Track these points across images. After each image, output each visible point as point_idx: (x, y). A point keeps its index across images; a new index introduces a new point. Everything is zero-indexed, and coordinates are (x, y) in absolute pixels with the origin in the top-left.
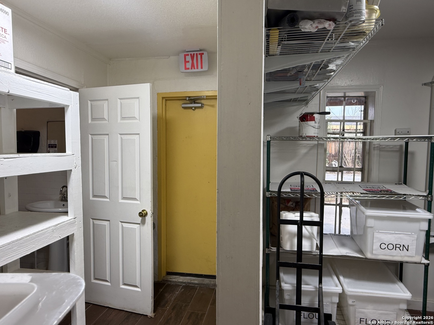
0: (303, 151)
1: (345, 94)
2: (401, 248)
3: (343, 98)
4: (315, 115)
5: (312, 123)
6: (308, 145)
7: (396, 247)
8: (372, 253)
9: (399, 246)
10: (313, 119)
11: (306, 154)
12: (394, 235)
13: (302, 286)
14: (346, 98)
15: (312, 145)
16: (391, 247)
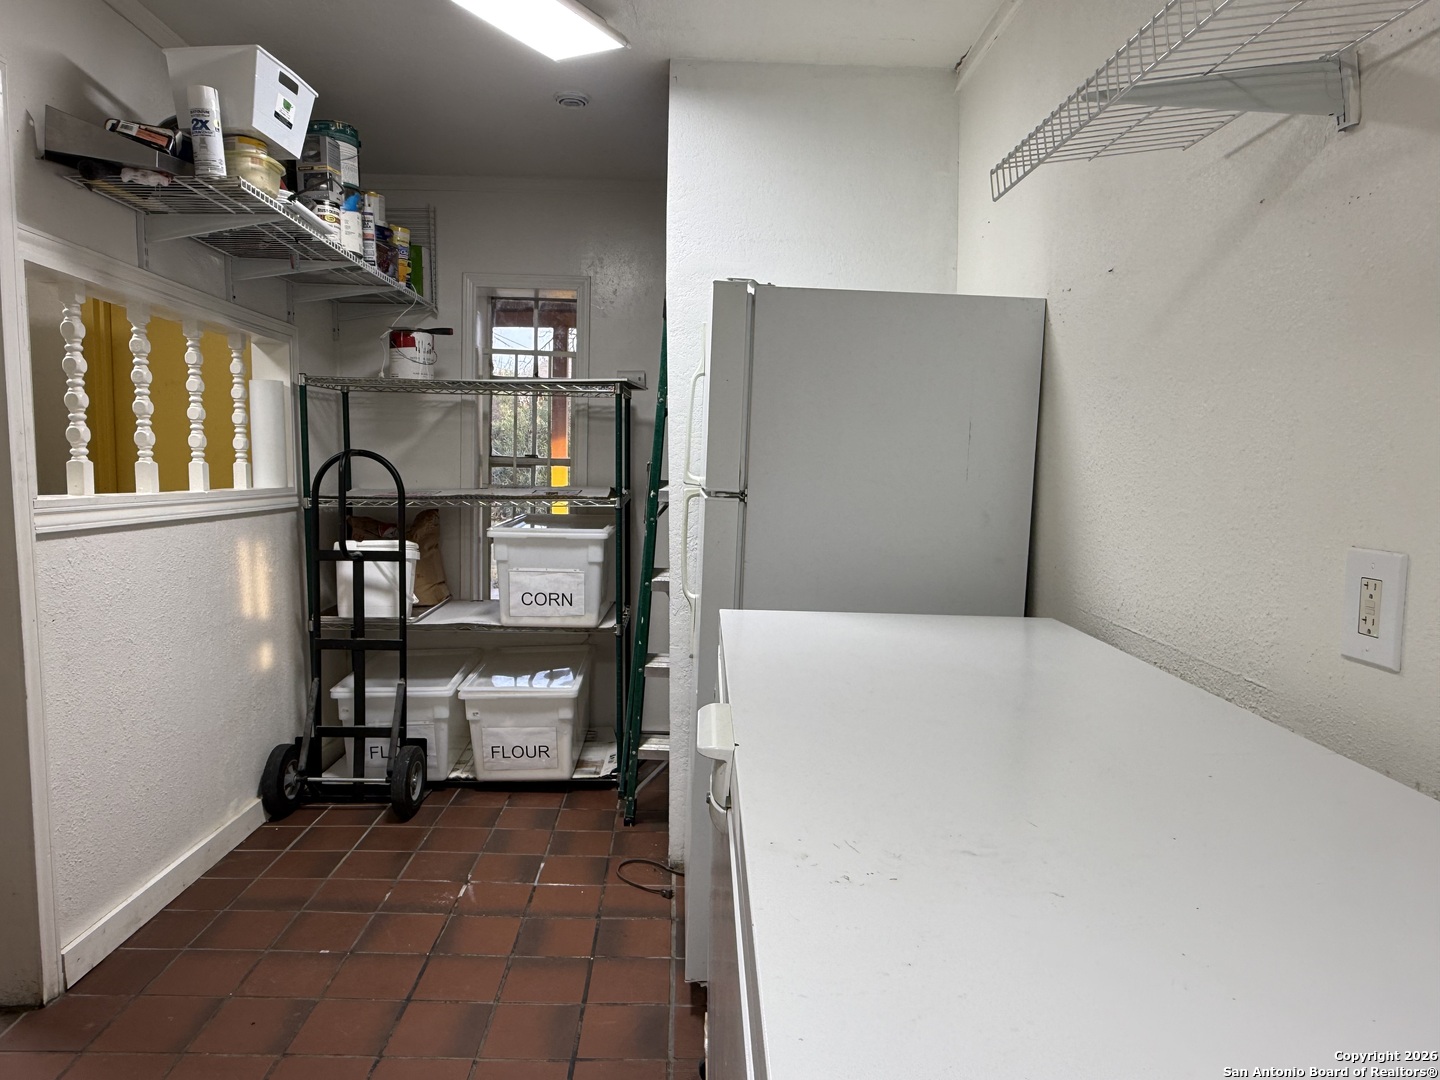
0: (431, 418)
1: (537, 291)
2: (560, 601)
3: (533, 302)
4: (414, 335)
5: (409, 351)
6: (442, 405)
7: (550, 599)
8: (509, 616)
9: (555, 597)
10: (411, 343)
11: (438, 423)
12: (548, 576)
13: (367, 689)
14: (540, 303)
15: (450, 404)
16: (541, 600)
